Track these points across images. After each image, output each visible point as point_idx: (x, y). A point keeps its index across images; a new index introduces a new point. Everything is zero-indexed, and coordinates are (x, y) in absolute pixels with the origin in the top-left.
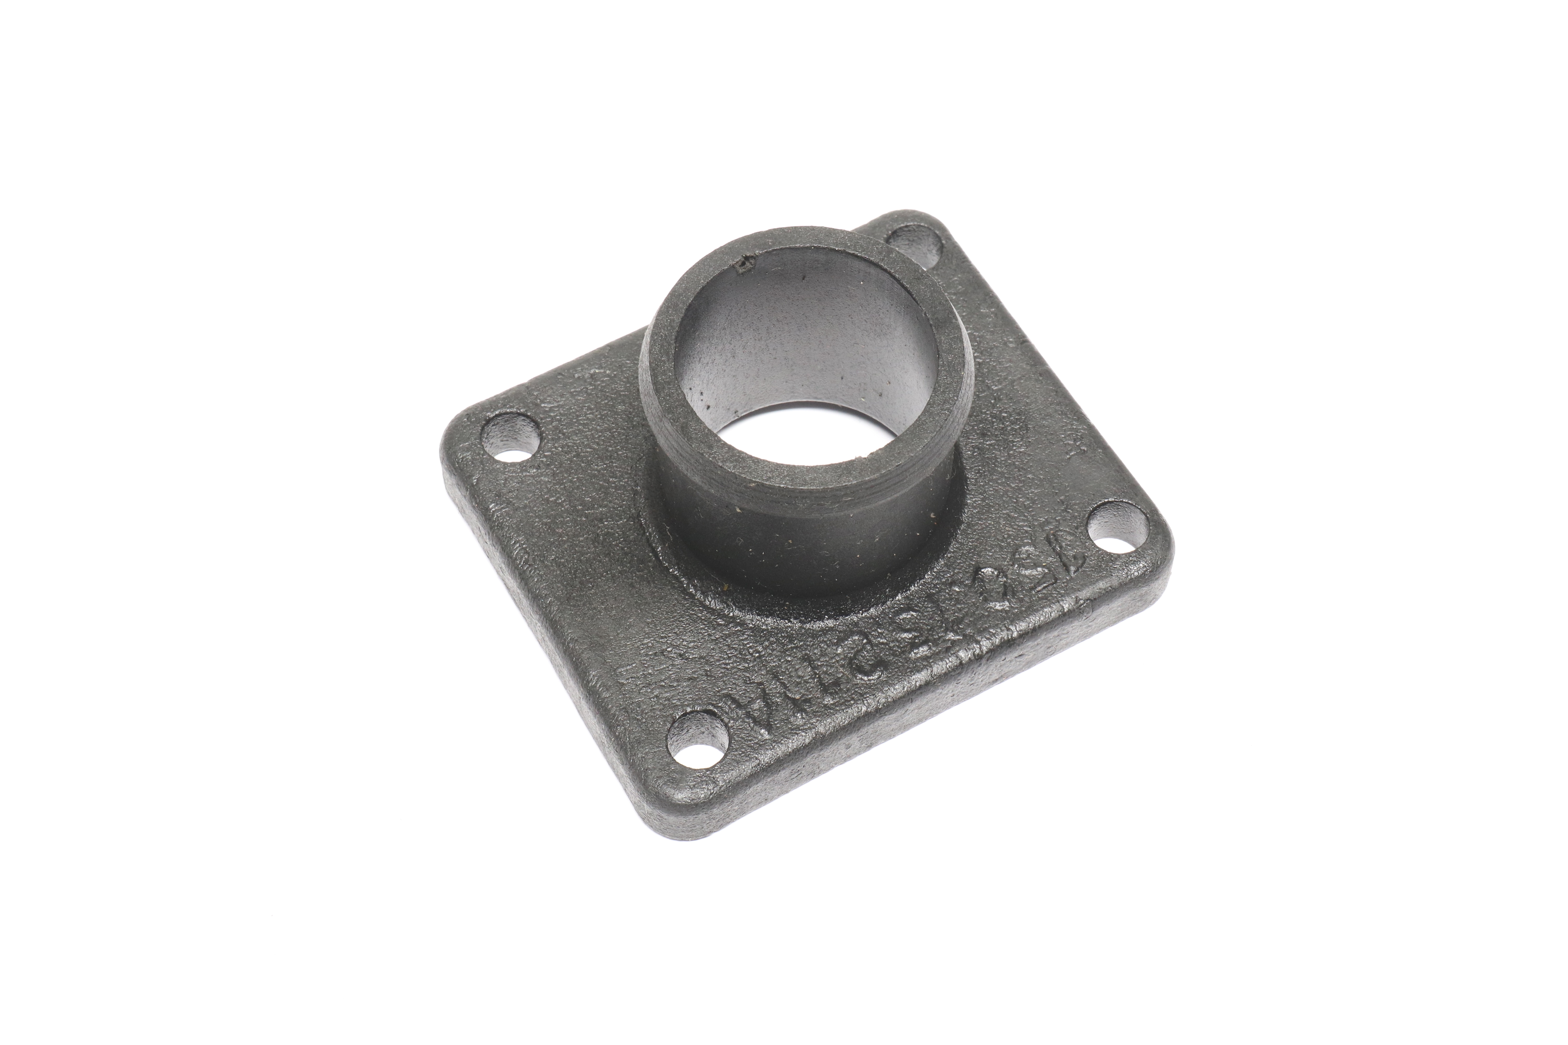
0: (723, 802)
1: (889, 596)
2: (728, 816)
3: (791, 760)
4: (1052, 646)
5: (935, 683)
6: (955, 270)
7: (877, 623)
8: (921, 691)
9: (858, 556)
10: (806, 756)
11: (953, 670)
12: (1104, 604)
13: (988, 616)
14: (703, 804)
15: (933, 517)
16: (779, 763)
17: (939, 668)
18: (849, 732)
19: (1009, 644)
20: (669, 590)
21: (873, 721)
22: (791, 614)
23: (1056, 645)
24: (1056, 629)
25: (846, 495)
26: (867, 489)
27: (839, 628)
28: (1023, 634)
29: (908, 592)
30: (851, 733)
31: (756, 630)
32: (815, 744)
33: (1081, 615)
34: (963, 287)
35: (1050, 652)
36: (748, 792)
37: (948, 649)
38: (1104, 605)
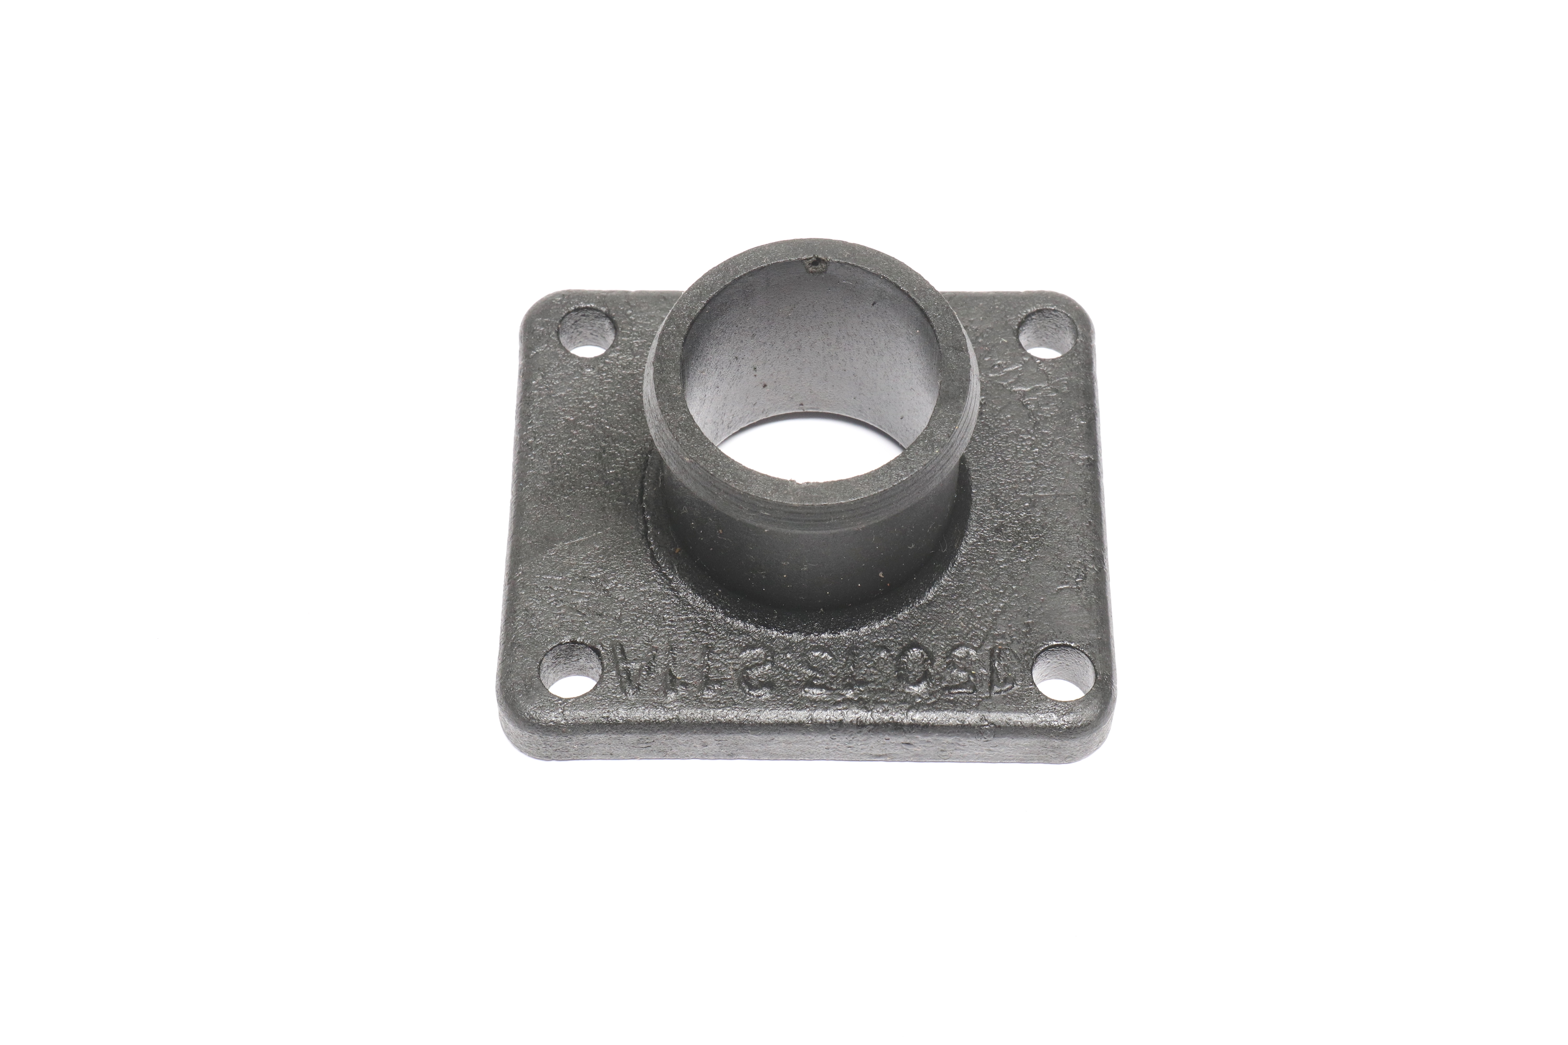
0: (561, 734)
1: (816, 630)
2: (566, 750)
3: (639, 729)
4: (946, 751)
5: (808, 727)
6: (1071, 371)
7: (789, 647)
8: (791, 728)
9: (785, 576)
10: (657, 732)
11: (831, 724)
12: (1008, 735)
13: (893, 692)
14: (539, 727)
15: (881, 576)
16: (628, 726)
17: (822, 715)
18: (706, 730)
19: (897, 727)
20: (632, 528)
21: (733, 732)
22: (720, 602)
23: (952, 752)
24: (950, 736)
25: (765, 509)
26: (785, 512)
27: (755, 636)
28: (913, 725)
29: (837, 635)
30: (708, 732)
31: (683, 602)
32: (669, 725)
33: (980, 735)
34: (1068, 389)
35: (941, 756)
36: (590, 738)
37: (837, 703)
38: (1009, 737)
